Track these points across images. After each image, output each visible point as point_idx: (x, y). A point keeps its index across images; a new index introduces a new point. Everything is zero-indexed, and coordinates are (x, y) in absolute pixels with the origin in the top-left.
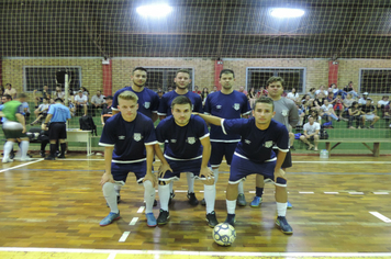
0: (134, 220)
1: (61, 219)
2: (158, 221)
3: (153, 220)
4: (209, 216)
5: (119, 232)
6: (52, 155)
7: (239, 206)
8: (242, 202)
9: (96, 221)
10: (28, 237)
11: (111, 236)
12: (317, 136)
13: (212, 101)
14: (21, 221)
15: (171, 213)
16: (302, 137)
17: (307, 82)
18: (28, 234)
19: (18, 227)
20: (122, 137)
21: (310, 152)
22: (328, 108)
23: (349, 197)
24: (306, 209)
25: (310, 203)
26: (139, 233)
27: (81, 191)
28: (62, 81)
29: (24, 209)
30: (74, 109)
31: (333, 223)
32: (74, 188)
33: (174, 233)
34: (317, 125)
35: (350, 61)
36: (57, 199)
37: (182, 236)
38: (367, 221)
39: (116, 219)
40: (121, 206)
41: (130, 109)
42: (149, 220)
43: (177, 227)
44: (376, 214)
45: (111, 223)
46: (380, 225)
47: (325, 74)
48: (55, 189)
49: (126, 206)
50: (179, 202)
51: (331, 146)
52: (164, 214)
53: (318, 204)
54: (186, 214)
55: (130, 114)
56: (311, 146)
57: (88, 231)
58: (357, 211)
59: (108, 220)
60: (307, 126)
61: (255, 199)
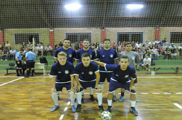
0: (66, 109)
1: (33, 108)
2: (77, 109)
3: (74, 108)
4: (100, 107)
5: (59, 115)
6: (28, 75)
7: (114, 101)
8: (115, 99)
9: (49, 109)
10: (19, 118)
11: (56, 117)
12: (149, 64)
13: (101, 53)
14: (15, 110)
15: (83, 105)
16: (143, 65)
17: (145, 38)
18: (18, 116)
19: (14, 112)
20: (60, 72)
21: (147, 72)
22: (155, 51)
23: (164, 95)
24: (144, 102)
25: (146, 99)
26: (68, 115)
27: (41, 94)
28: (31, 41)
29: (16, 103)
30: (37, 53)
31: (157, 110)
32: (38, 92)
33: (84, 115)
34: (150, 59)
35: (165, 28)
36: (31, 98)
37: (88, 117)
38: (172, 108)
39: (58, 108)
40: (60, 101)
41: (63, 60)
42: (73, 109)
43: (85, 112)
44: (176, 104)
45: (55, 110)
46: (178, 110)
47: (153, 34)
48: (30, 93)
49: (62, 101)
50: (86, 99)
51: (156, 69)
52: (79, 106)
53: (150, 99)
54: (89, 105)
55: (63, 62)
56: (147, 69)
57: (45, 114)
58: (167, 103)
59: (54, 109)
60: (145, 59)
61: (121, 97)
